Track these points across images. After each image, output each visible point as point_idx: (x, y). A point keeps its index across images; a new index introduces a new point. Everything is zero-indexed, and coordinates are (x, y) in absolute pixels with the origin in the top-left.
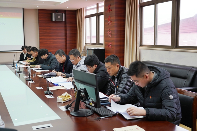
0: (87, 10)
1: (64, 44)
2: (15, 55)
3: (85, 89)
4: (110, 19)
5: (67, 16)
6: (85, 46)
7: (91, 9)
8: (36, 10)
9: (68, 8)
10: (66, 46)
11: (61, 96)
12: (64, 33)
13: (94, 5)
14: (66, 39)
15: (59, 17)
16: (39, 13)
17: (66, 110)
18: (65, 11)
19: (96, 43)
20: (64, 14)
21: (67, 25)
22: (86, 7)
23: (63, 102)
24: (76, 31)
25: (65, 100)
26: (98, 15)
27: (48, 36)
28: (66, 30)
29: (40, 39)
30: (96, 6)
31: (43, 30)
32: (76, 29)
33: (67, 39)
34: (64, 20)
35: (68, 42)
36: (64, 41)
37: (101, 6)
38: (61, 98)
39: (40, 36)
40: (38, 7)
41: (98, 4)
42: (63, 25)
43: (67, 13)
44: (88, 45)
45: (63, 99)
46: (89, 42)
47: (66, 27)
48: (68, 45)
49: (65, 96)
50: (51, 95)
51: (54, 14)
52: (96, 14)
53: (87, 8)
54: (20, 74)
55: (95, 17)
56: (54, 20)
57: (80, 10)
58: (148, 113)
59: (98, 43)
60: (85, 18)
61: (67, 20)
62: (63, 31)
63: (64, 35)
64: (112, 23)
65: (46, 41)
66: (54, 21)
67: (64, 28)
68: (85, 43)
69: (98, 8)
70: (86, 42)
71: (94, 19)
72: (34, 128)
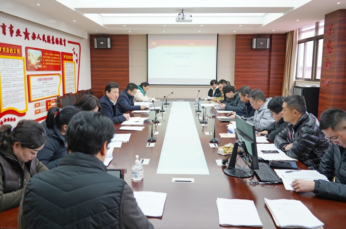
0: (302, 32)
1: (266, 79)
2: (199, 91)
3: (244, 142)
4: (330, 45)
5: (273, 41)
6: (295, 82)
7: (308, 31)
8: (233, 35)
9: (274, 31)
10: (269, 81)
11: (223, 147)
12: (267, 64)
13: (312, 26)
14: (269, 72)
15: (261, 43)
16: (236, 39)
17: (223, 165)
18: (271, 36)
19: (310, 78)
20: (268, 39)
21: (272, 53)
22: (302, 28)
23: (224, 154)
24: (284, 61)
25: (228, 152)
26: (316, 39)
27: (246, 68)
28: (270, 60)
29: (236, 72)
30: (314, 27)
31: (240, 60)
32: (285, 59)
33: (271, 72)
34: (268, 47)
35: (271, 76)
36: (267, 74)
37: (322, 26)
38: (223, 149)
39: (236, 68)
40: (235, 32)
41: (317, 24)
42: (267, 53)
43: (273, 37)
44: (300, 80)
45: (225, 151)
46: (301, 77)
47: (270, 56)
48: (271, 80)
49: (229, 148)
50: (216, 144)
51: (255, 40)
52: (313, 37)
53: (303, 30)
54: (199, 114)
55: (312, 42)
56: (254, 47)
57: (292, 32)
58: (317, 189)
59: (313, 79)
60: (299, 43)
61: (273, 46)
62: (267, 62)
63: (267, 66)
64: (332, 50)
65: (243, 74)
66: (254, 49)
67: (267, 58)
68: (296, 78)
69: (317, 29)
70: (298, 77)
71: (311, 44)
72: (174, 180)
